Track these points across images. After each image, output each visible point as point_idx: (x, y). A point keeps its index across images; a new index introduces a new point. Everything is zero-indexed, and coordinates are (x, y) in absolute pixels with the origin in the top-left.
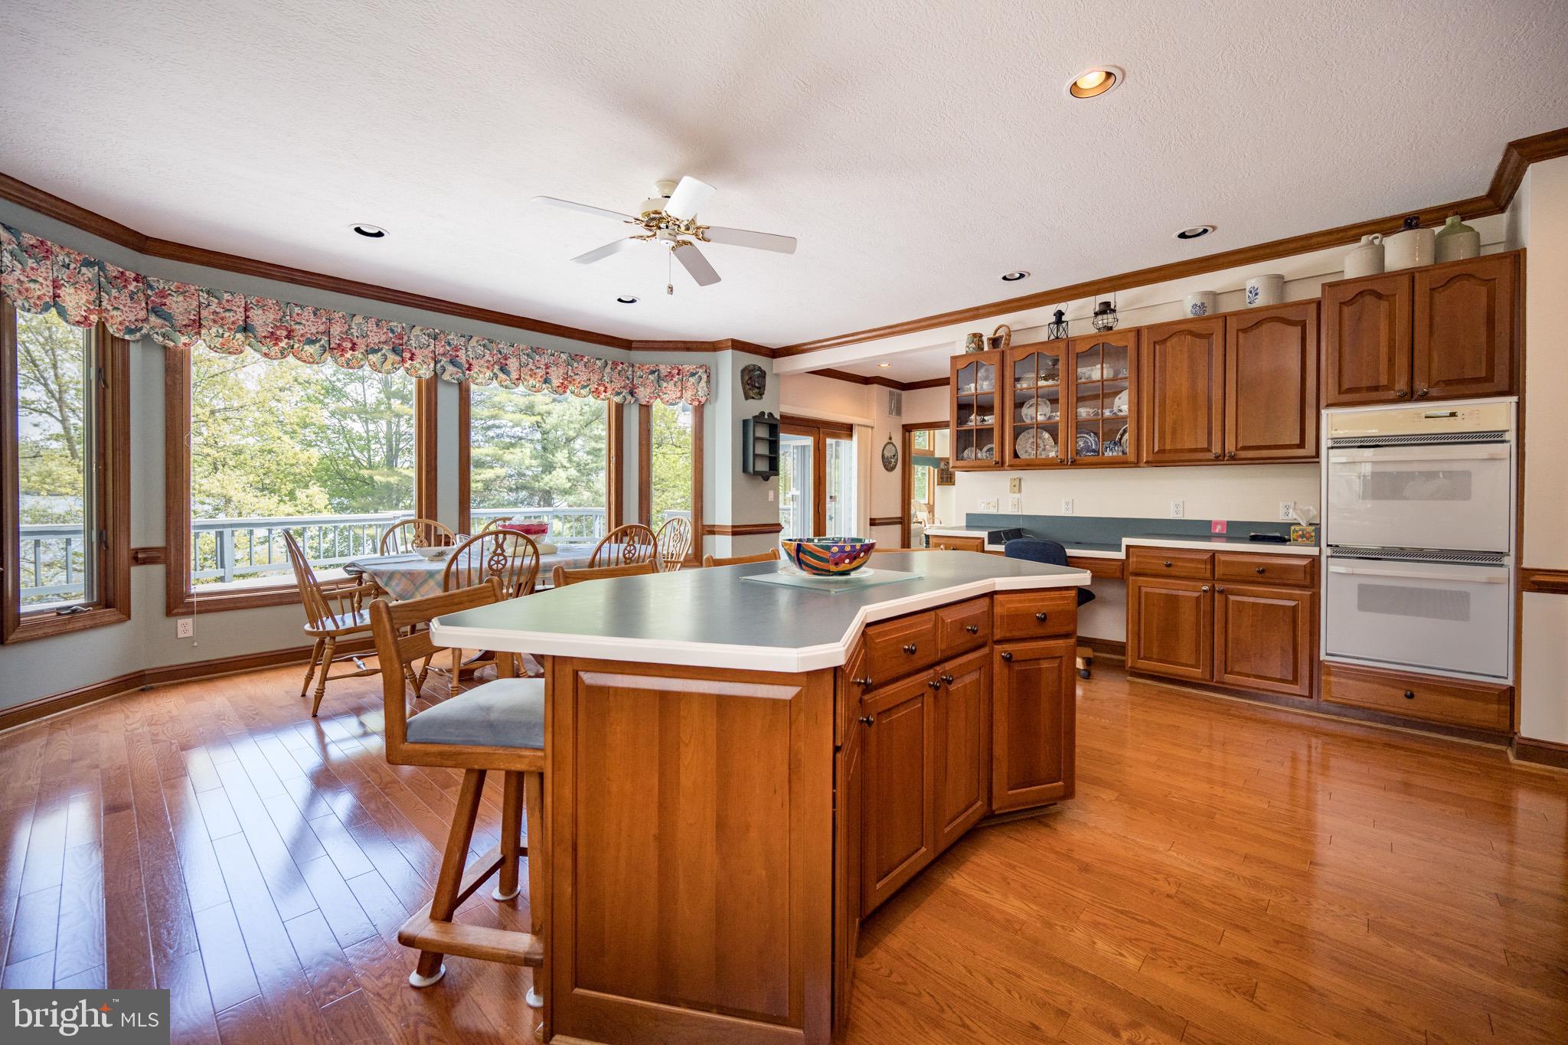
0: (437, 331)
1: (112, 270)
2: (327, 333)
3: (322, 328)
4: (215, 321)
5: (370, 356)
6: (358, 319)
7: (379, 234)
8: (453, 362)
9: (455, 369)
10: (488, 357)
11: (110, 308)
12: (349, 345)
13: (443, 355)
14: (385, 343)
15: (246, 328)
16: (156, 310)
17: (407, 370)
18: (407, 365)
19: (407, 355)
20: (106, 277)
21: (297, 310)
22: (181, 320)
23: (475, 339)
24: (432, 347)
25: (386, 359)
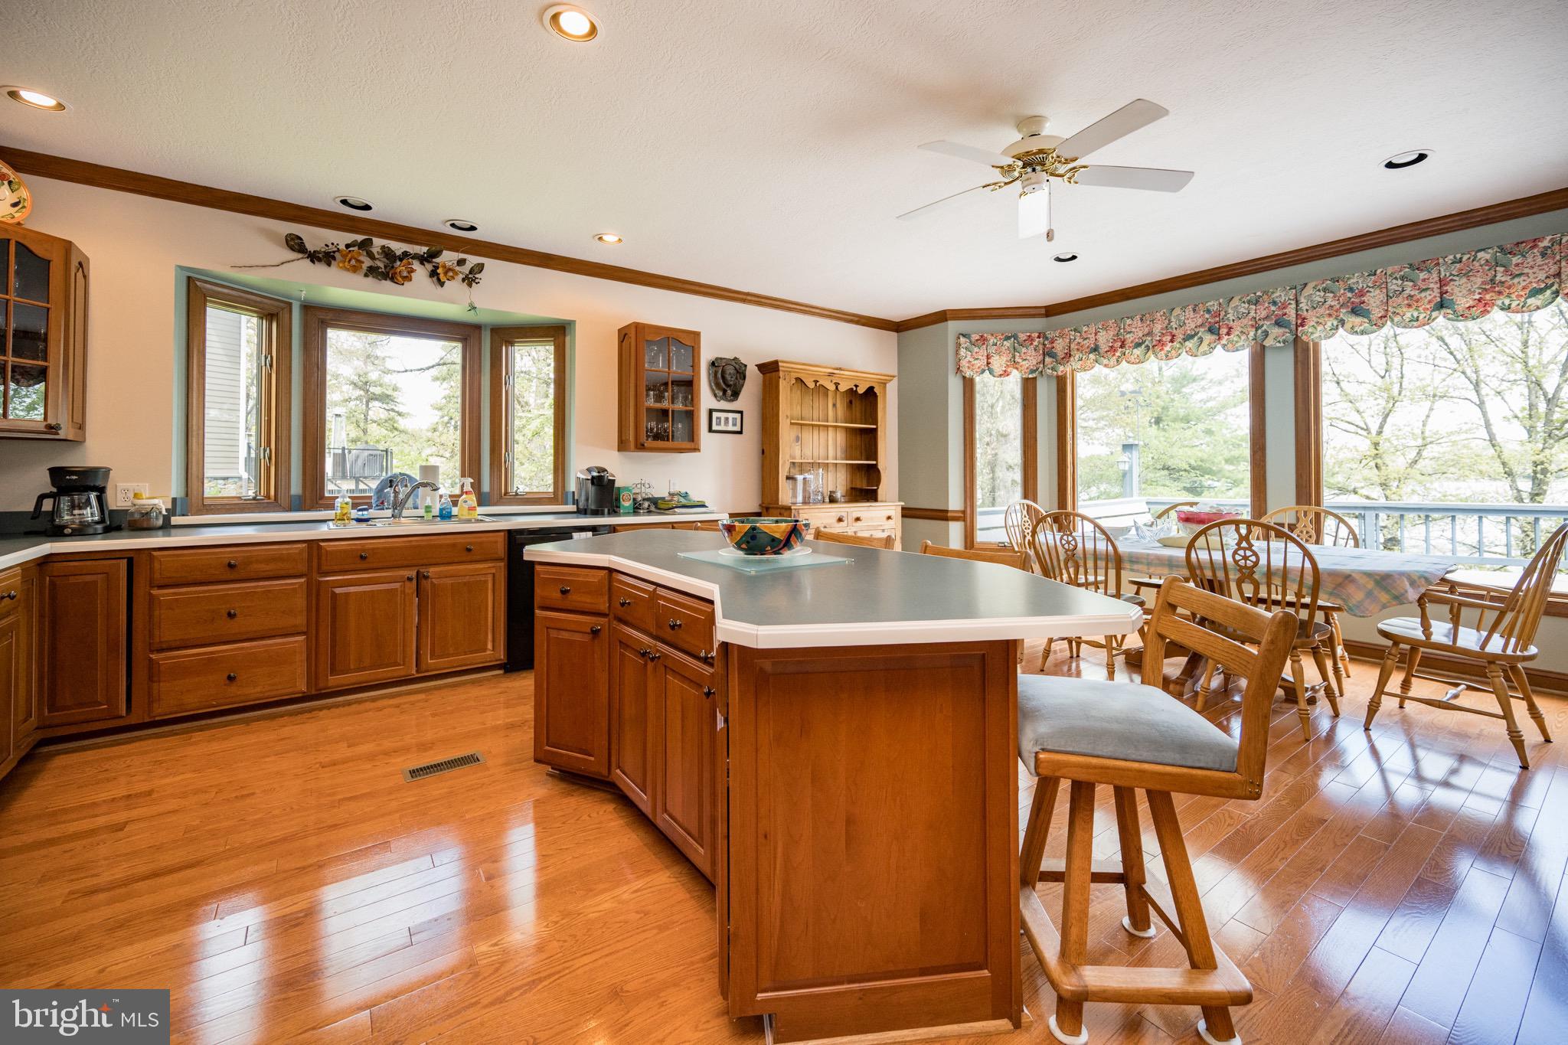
0: (1259, 294)
1: (1022, 337)
2: (1150, 334)
3: (1146, 330)
4: (1078, 350)
5: (1187, 343)
6: (1177, 311)
7: (1074, 257)
8: (1278, 323)
9: (1281, 330)
10: (1330, 302)
11: (1020, 361)
12: (1169, 338)
13: (1267, 318)
14: (1201, 326)
15: (1095, 349)
16: (1049, 353)
17: (1224, 346)
18: (1224, 342)
19: (1224, 331)
20: (1018, 342)
21: (1129, 321)
22: (1061, 355)
23: (1311, 285)
24: (1252, 314)
25: (1201, 342)
